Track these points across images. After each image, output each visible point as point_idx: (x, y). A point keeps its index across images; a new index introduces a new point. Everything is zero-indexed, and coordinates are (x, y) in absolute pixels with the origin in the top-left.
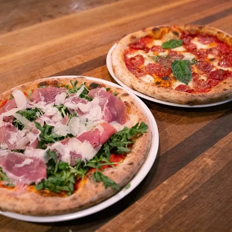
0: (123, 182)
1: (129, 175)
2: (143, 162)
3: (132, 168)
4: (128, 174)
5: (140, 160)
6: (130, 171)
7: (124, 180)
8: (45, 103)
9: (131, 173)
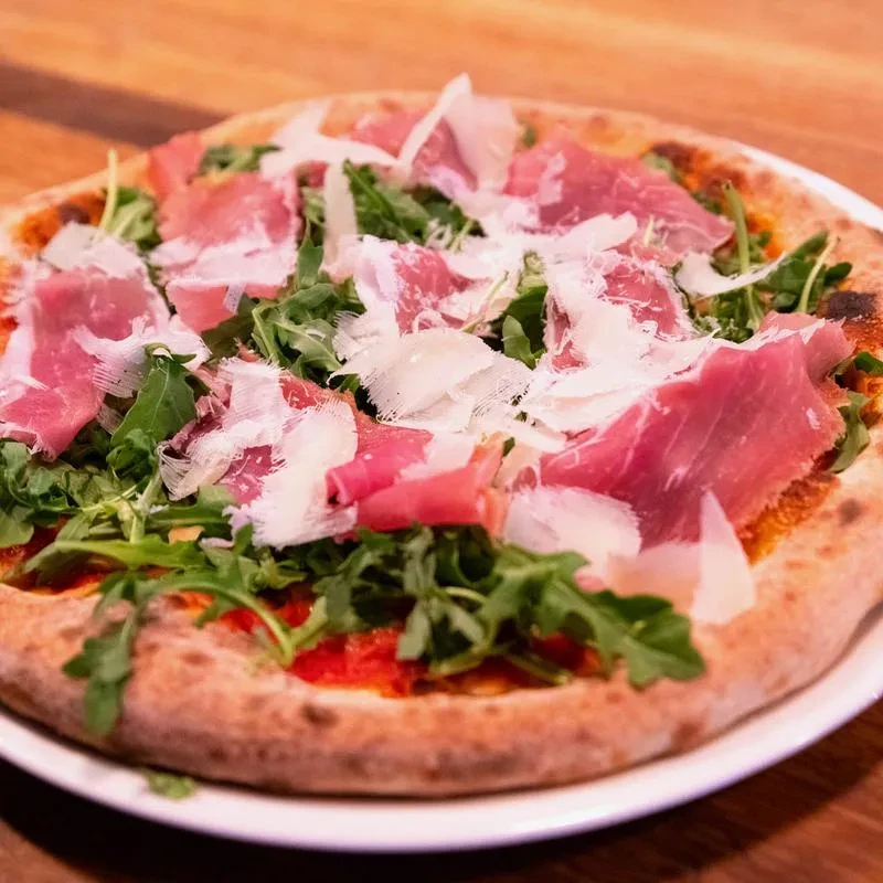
0: (167, 737)
1: (235, 742)
2: (400, 785)
3: (284, 735)
4: (236, 733)
5: (383, 751)
6: (262, 735)
7: (183, 734)
8: (533, 221)
9: (252, 750)
